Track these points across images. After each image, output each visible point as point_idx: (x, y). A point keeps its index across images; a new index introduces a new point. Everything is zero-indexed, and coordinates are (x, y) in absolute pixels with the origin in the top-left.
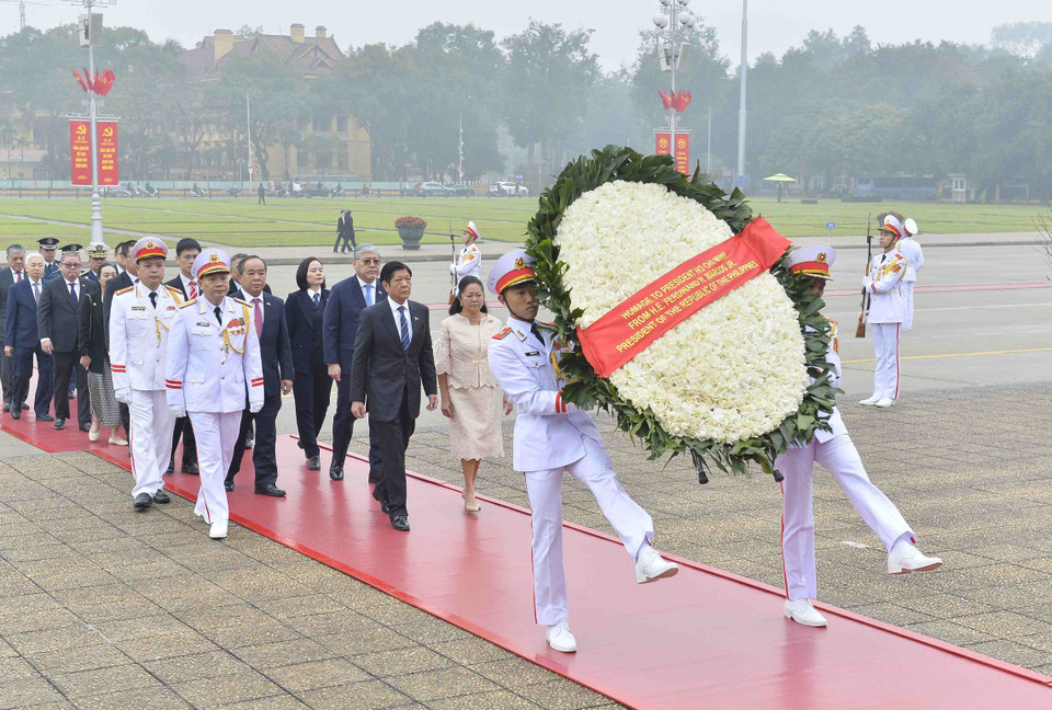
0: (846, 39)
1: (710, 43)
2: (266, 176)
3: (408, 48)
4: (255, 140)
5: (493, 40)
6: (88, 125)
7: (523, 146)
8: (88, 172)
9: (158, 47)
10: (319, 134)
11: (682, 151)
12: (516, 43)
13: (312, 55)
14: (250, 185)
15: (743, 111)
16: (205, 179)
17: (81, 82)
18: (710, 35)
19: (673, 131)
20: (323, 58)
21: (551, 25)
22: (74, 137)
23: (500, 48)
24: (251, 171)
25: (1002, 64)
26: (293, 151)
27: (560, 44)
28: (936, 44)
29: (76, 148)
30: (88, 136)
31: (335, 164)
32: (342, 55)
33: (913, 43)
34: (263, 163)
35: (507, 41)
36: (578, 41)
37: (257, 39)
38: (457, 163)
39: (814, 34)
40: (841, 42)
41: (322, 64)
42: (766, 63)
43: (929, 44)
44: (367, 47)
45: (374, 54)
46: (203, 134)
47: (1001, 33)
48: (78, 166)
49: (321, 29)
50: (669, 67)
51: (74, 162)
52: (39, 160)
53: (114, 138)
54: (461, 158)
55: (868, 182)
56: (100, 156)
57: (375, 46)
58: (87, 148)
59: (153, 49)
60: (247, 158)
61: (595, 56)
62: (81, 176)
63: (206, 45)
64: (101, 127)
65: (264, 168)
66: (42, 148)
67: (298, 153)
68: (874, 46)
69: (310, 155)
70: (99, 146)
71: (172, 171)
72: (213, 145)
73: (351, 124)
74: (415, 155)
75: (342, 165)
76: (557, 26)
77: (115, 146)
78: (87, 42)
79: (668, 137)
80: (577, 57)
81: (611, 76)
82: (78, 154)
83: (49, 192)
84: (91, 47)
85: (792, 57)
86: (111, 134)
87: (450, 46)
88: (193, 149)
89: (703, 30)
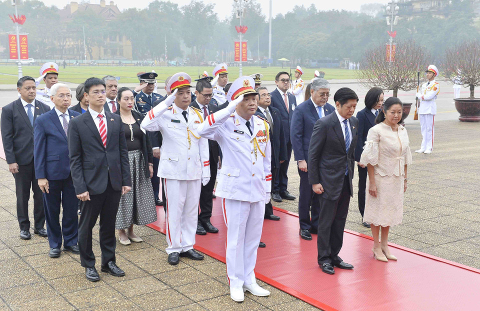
0: (308, 9)
1: (259, 9)
2: (92, 58)
3: (146, 10)
4: (87, 44)
5: (178, 7)
6: (16, 36)
7: (189, 47)
8: (16, 54)
9: (48, 8)
10: (111, 42)
11: (244, 48)
12: (186, 8)
13: (109, 12)
14: (85, 61)
15: (270, 35)
16: (68, 59)
17: (12, 19)
18: (259, 6)
19: (241, 41)
20: (113, 13)
21: (199, 2)
22: (10, 41)
23: (180, 10)
24: (85, 56)
25: (364, 18)
26: (102, 49)
27: (203, 9)
28: (340, 11)
29: (11, 45)
30: (16, 40)
31: (118, 54)
32: (120, 12)
33: (332, 10)
34: (90, 53)
35: (183, 8)
36: (209, 8)
37: (87, 6)
38: (165, 54)
39: (297, 6)
40: (307, 10)
41: (113, 15)
42: (279, 17)
43: (337, 11)
44: (129, 9)
45: (132, 12)
46: (67, 42)
47: (364, 7)
48: (12, 52)
49: (112, 2)
50: (239, 17)
51: (11, 51)
52: (2, 51)
53: (26, 41)
54: (166, 52)
55: (315, 61)
56: (21, 48)
57: (132, 9)
58: (16, 45)
59: (47, 9)
60: (84, 51)
61: (216, 14)
62: (13, 56)
63: (68, 7)
64: (21, 37)
65: (91, 55)
66: (4, 47)
67: (104, 50)
68: (318, 11)
69: (109, 50)
70: (20, 45)
71: (55, 56)
72: (71, 46)
73: (124, 38)
74: (149, 51)
75: (121, 54)
76: (201, 2)
77: (27, 45)
78: (14, 4)
79: (239, 43)
80: (209, 14)
81: (223, 22)
82: (12, 47)
83: (6, 63)
84: (16, 6)
85: (289, 15)
86: (25, 40)
87: (162, 9)
88: (63, 47)
89: (256, 4)
